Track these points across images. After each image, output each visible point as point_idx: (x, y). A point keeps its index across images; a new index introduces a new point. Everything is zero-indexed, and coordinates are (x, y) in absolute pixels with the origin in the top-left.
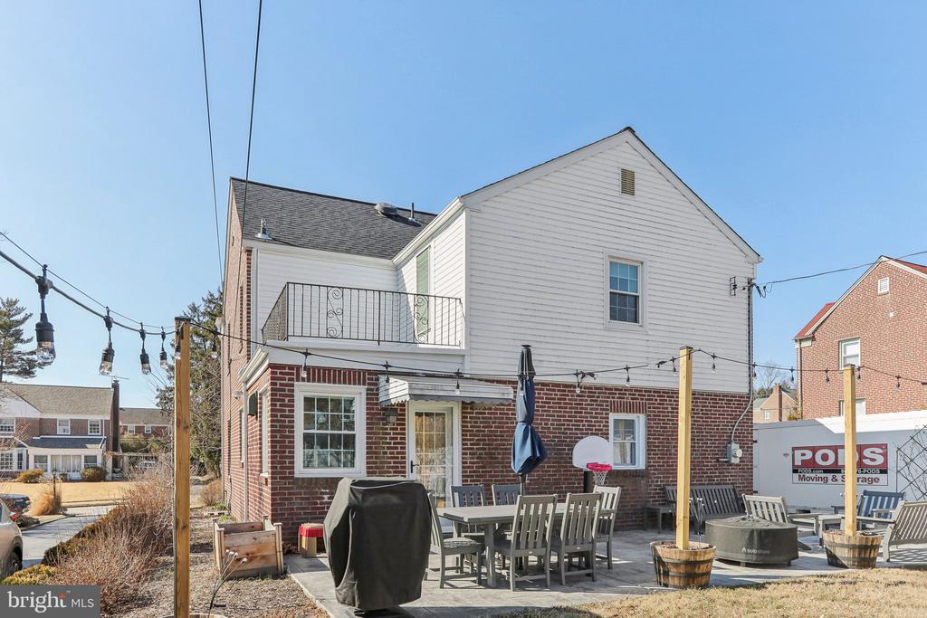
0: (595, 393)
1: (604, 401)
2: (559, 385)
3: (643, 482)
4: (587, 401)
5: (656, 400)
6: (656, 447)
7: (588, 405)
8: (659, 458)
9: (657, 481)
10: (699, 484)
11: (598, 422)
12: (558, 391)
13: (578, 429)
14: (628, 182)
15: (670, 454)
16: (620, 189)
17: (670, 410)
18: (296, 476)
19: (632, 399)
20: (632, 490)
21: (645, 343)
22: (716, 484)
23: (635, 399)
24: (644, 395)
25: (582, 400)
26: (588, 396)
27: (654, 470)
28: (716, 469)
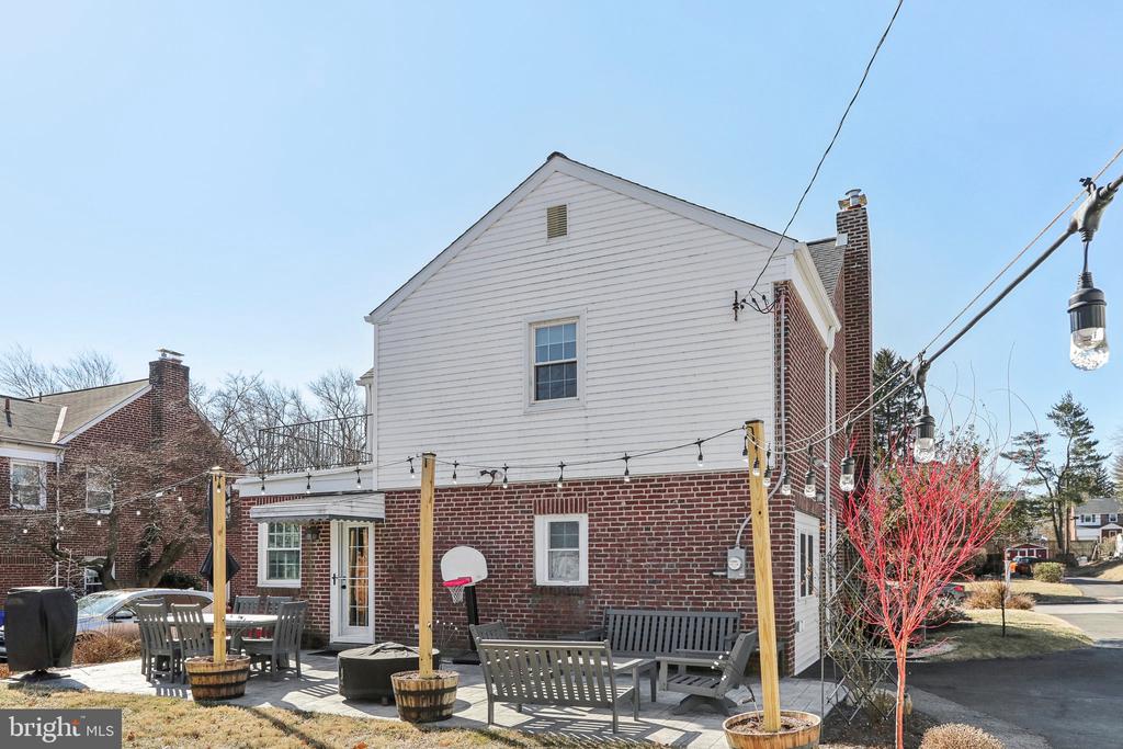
0: (515, 493)
1: (527, 502)
2: (470, 489)
3: (581, 602)
4: (504, 503)
5: (602, 494)
6: (602, 556)
7: (506, 508)
8: (605, 571)
9: (603, 602)
10: (676, 609)
11: (519, 527)
12: (470, 495)
13: (494, 538)
14: (558, 222)
15: (625, 566)
16: (545, 234)
17: (624, 505)
18: (258, 585)
19: (564, 495)
20: (564, 612)
21: (584, 421)
22: (707, 610)
23: (571, 495)
24: (584, 489)
25: (498, 503)
26: (505, 498)
27: (598, 587)
28: (710, 588)
